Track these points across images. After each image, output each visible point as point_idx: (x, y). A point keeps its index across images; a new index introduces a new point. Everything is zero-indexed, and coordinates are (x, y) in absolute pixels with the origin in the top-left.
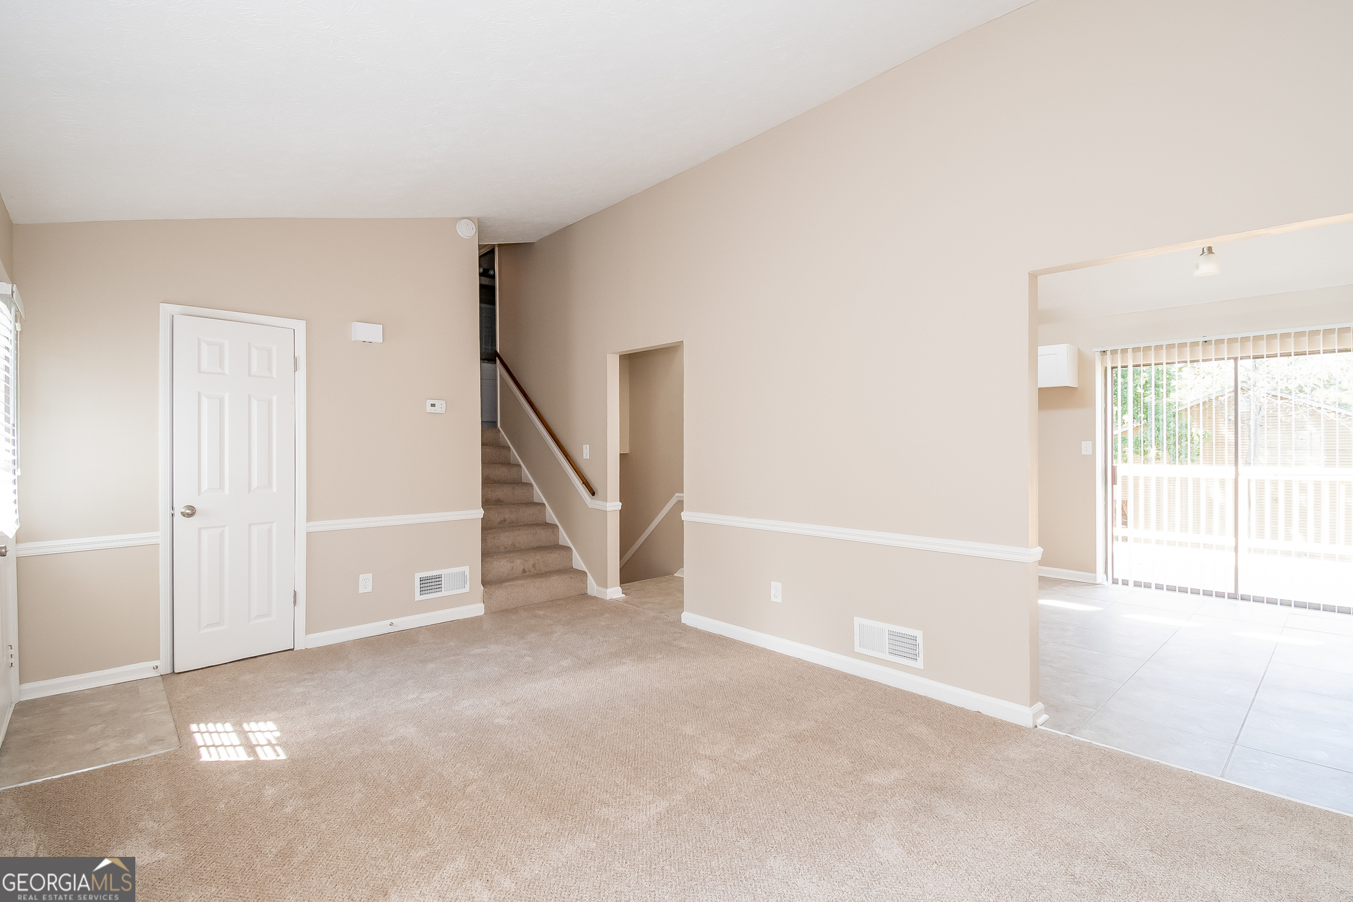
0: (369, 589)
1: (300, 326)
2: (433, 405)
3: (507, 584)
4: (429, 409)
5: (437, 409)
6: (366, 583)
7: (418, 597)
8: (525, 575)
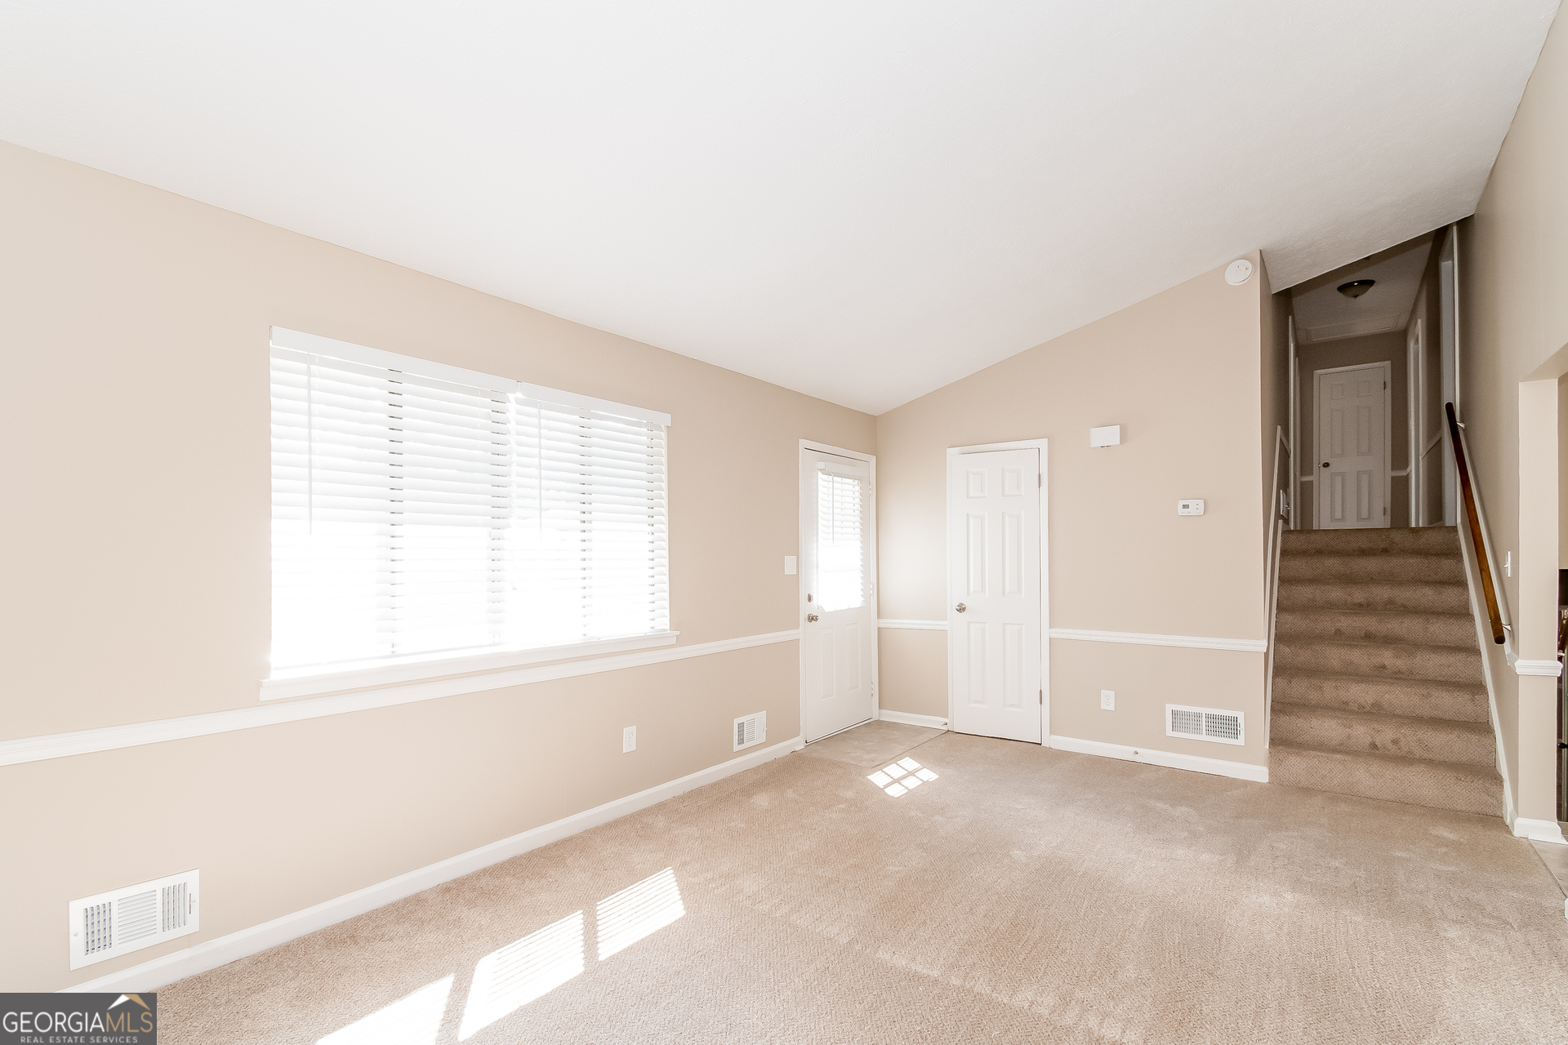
0: (1112, 707)
1: (1043, 443)
2: (1185, 507)
3: (1313, 753)
4: (1181, 511)
5: (1192, 511)
6: (1108, 701)
7: (1169, 732)
8: (1374, 751)
